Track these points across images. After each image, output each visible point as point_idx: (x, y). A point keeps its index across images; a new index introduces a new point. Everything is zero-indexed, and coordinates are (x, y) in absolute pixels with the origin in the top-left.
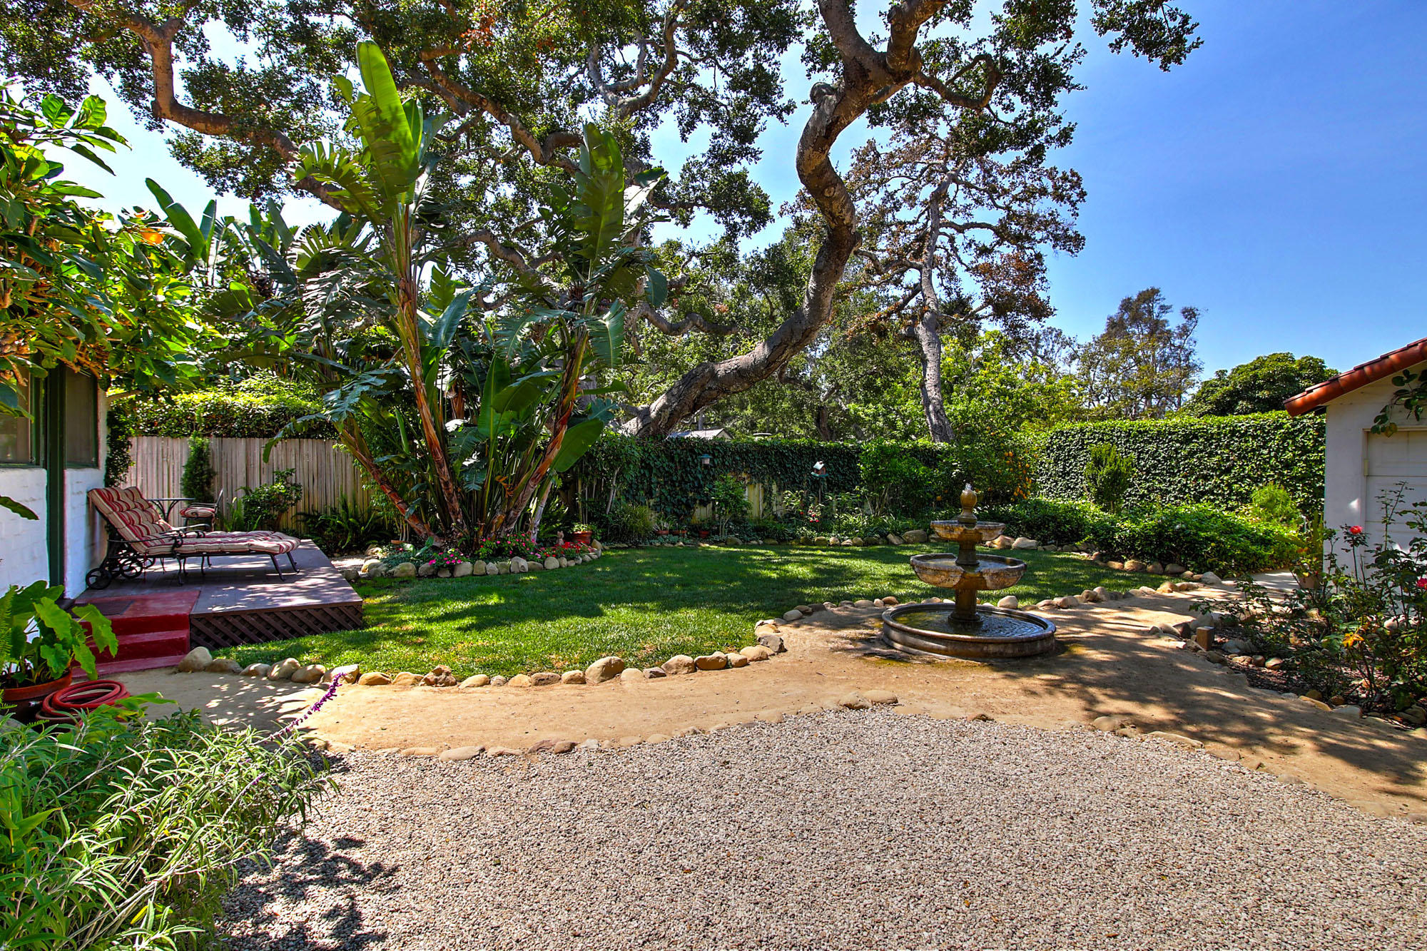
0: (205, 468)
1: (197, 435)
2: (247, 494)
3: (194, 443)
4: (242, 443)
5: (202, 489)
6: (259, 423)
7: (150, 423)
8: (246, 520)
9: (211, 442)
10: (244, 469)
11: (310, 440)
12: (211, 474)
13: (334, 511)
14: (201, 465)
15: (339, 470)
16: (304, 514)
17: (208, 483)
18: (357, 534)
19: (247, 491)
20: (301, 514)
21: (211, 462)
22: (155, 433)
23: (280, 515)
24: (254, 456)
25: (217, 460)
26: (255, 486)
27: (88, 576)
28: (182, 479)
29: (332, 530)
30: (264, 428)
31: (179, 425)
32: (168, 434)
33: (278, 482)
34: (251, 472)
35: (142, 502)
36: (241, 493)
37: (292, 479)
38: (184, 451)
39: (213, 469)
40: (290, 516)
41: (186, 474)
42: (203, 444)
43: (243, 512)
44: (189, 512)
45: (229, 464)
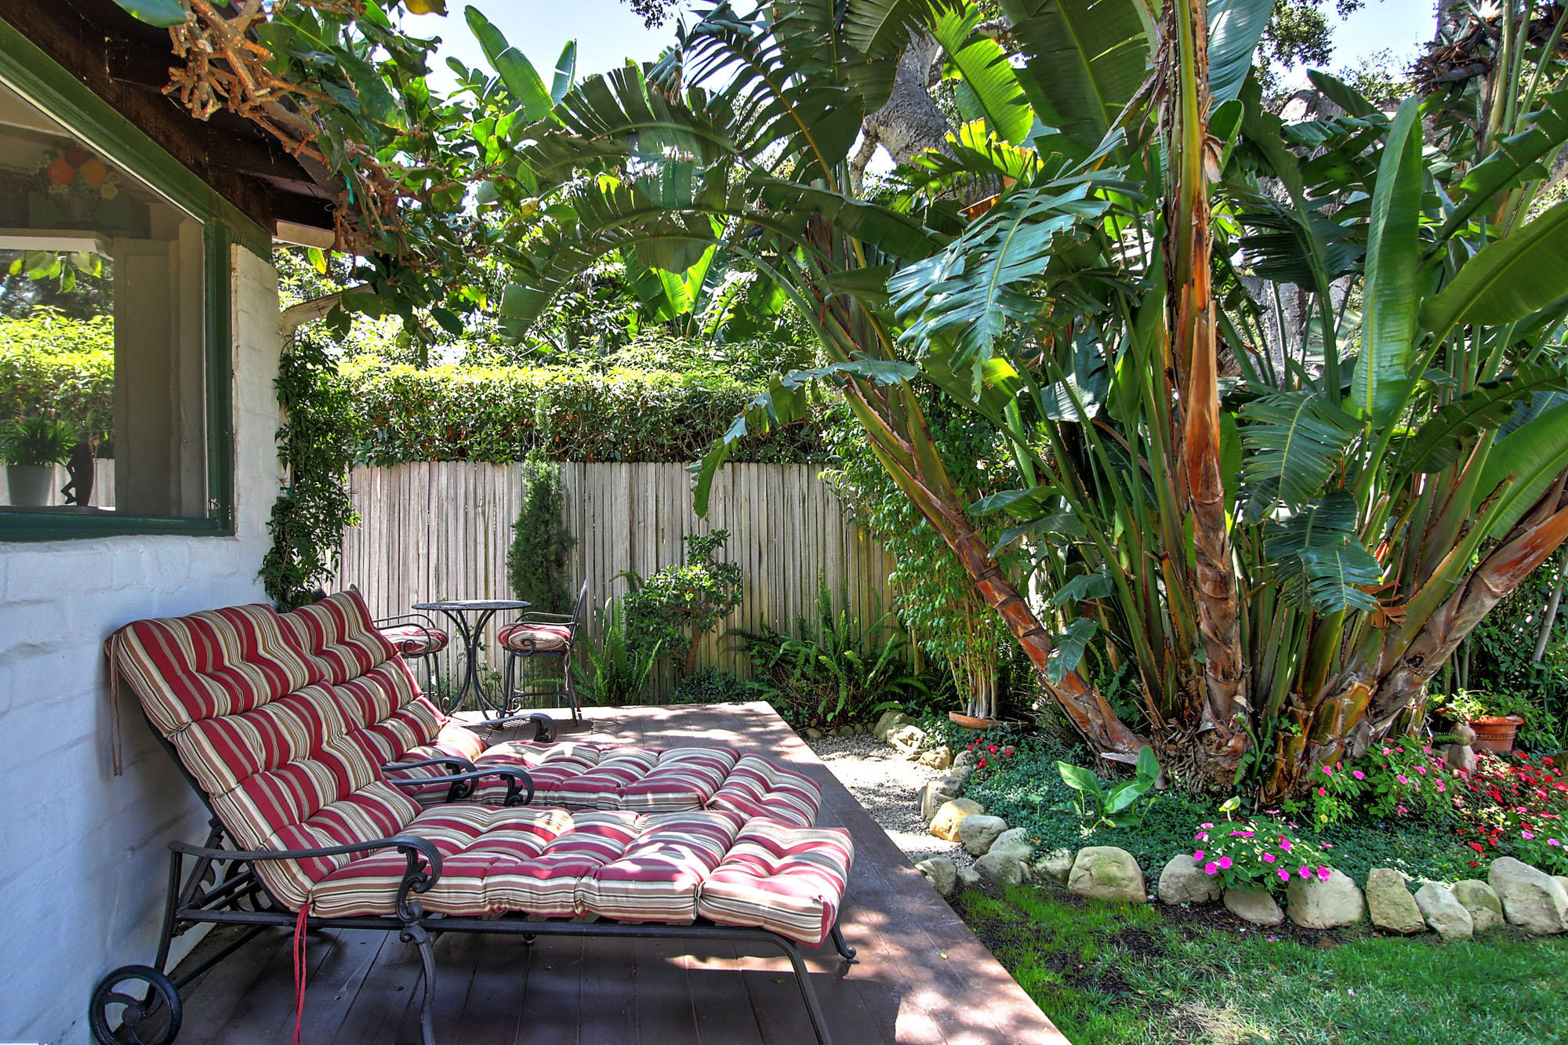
0: (553, 529)
1: (538, 457)
2: (633, 588)
3: (532, 473)
4: (623, 471)
5: (548, 577)
6: (655, 430)
7: (453, 433)
8: (632, 647)
9: (568, 472)
10: (626, 531)
11: (754, 467)
12: (565, 542)
13: (803, 628)
14: (546, 523)
15: (812, 534)
16: (743, 634)
17: (560, 563)
18: (857, 686)
19: (633, 580)
20: (735, 632)
21: (564, 518)
22: (462, 454)
23: (697, 636)
24: (646, 503)
25: (574, 512)
26: (647, 572)
27: (102, 995)
28: (511, 554)
29: (803, 675)
30: (666, 439)
31: (506, 434)
32: (484, 456)
33: (692, 562)
34: (639, 536)
35: (365, 641)
36: (621, 587)
37: (719, 554)
38: (515, 491)
39: (567, 532)
40: (714, 637)
41: (517, 543)
42: (549, 475)
43: (624, 627)
44: (517, 637)
45: (599, 521)
